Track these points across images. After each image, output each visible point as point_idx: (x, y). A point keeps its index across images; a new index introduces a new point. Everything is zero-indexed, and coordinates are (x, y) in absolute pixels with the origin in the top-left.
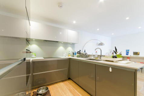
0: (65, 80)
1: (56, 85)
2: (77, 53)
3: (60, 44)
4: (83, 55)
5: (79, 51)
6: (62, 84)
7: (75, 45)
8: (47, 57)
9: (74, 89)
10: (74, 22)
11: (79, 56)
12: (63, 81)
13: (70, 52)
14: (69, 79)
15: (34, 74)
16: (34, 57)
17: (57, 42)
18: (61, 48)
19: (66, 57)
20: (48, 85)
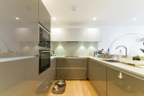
0: (84, 80)
1: (73, 82)
2: (98, 53)
3: (82, 44)
4: (103, 55)
5: (101, 50)
6: (79, 82)
7: (99, 43)
8: (69, 55)
9: (88, 90)
10: (95, 19)
11: (100, 56)
12: (80, 80)
13: (91, 52)
14: (88, 79)
15: (57, 68)
16: (60, 55)
17: (78, 42)
18: (82, 48)
19: (86, 57)
20: (68, 80)
